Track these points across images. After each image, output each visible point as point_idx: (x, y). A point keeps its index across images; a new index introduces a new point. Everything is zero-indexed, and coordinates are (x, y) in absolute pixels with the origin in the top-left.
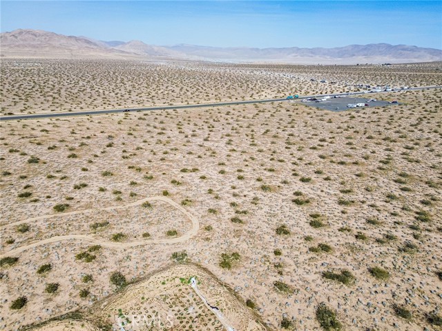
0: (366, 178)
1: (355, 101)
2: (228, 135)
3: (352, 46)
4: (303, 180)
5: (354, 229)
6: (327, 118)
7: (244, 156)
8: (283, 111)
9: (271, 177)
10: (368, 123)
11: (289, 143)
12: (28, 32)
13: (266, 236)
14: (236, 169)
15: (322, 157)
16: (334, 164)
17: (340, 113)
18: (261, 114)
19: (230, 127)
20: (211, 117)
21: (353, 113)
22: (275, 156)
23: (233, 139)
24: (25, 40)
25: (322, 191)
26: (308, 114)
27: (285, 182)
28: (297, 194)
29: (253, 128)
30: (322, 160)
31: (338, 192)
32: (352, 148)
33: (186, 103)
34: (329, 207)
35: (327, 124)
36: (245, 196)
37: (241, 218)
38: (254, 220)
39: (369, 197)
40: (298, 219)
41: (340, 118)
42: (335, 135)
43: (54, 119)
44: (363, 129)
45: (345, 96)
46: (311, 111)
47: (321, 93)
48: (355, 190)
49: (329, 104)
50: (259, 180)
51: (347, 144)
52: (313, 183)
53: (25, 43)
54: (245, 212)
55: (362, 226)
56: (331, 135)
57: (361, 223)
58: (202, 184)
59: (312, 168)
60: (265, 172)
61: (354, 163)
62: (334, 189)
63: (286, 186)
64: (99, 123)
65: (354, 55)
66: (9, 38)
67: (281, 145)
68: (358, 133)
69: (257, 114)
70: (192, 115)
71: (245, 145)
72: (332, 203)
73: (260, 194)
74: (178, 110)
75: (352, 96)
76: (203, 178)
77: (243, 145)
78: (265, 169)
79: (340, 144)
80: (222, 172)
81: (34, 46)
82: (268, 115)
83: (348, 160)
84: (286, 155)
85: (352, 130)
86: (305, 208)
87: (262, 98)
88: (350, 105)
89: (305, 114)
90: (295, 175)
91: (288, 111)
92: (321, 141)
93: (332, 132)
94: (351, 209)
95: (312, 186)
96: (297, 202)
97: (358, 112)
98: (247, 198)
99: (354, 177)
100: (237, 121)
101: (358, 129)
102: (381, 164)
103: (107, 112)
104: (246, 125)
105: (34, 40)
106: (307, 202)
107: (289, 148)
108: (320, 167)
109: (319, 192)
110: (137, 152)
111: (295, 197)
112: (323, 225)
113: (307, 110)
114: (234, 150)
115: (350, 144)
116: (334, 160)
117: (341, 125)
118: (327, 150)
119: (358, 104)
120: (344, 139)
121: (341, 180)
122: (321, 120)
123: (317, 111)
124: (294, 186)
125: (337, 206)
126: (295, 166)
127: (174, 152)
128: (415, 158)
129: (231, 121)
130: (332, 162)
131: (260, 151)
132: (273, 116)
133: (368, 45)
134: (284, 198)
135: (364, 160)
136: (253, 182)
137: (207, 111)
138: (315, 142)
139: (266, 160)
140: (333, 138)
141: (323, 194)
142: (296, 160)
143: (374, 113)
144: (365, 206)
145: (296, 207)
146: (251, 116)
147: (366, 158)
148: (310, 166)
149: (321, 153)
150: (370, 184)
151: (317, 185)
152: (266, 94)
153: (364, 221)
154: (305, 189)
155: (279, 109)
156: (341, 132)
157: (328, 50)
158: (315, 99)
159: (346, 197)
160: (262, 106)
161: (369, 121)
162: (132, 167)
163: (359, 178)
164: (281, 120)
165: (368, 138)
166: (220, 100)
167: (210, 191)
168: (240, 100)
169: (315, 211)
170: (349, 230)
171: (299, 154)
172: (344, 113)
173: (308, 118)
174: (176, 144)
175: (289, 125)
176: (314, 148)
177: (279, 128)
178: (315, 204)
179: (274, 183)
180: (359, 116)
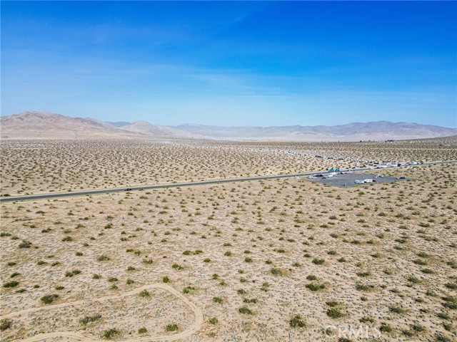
0: (383, 259)
1: (362, 177)
2: (234, 213)
3: (354, 124)
4: (316, 262)
5: (377, 319)
6: (335, 195)
7: (252, 236)
8: (290, 188)
9: (281, 259)
10: (378, 199)
11: (298, 221)
12: (35, 114)
13: (279, 330)
14: (243, 250)
15: (333, 236)
16: (348, 244)
17: (348, 189)
18: (267, 190)
19: (236, 204)
20: (216, 194)
21: (362, 190)
22: (284, 235)
23: (239, 217)
24: (31, 122)
25: (337, 274)
26: (316, 190)
27: (297, 265)
28: (310, 278)
29: (259, 205)
30: (334, 239)
31: (355, 276)
32: (364, 226)
33: (190, 180)
34: (346, 294)
35: (336, 201)
36: (254, 282)
37: (250, 308)
38: (265, 309)
39: (389, 280)
40: (313, 308)
41: (348, 194)
42: (345, 212)
43: (52, 200)
44: (373, 205)
45: (351, 172)
46: (318, 187)
47: (327, 169)
48: (373, 272)
49: (336, 181)
50: (268, 262)
51: (359, 221)
52: (327, 265)
53: (30, 125)
54: (254, 301)
55: (385, 315)
56: (341, 213)
57: (384, 312)
58: (207, 268)
59: (325, 249)
60: (275, 253)
61: (368, 242)
62: (350, 272)
63: (298, 269)
64: (99, 203)
65: (356, 132)
66: (15, 120)
67: (289, 224)
68: (369, 209)
69: (263, 191)
70: (196, 193)
71: (252, 223)
72: (349, 287)
73: (270, 279)
74: (181, 187)
75: (358, 172)
76: (207, 261)
77: (250, 223)
78: (275, 250)
79: (351, 222)
80: (228, 254)
81: (39, 128)
82: (274, 191)
83: (362, 239)
84: (295, 234)
85: (362, 206)
86: (321, 294)
87: (268, 174)
88: (358, 181)
89: (312, 191)
90: (307, 256)
91: (295, 187)
92: (331, 218)
93: (341, 210)
94: (371, 296)
95: (326, 268)
96: (311, 288)
97: (366, 188)
98: (256, 284)
99: (371, 258)
100: (243, 198)
101: (368, 206)
102: (397, 244)
103: (107, 192)
104: (252, 202)
105: (40, 122)
106: (322, 287)
107: (299, 226)
108: (333, 247)
109: (334, 276)
110: (137, 233)
111: (309, 282)
112: (343, 315)
113: (314, 186)
114: (240, 229)
115: (361, 221)
116: (347, 239)
117: (351, 202)
118: (339, 228)
119: (365, 180)
120: (355, 216)
121: (356, 262)
122: (329, 196)
123: (324, 188)
124: (306, 269)
125: (355, 291)
126: (307, 247)
127: (176, 232)
128: (432, 236)
129: (236, 198)
130: (345, 241)
131: (268, 230)
132: (280, 193)
133: (369, 123)
134: (297, 283)
135: (378, 239)
136: (262, 265)
137: (211, 188)
138: (325, 220)
139: (275, 240)
140: (344, 215)
141: (339, 278)
142: (306, 239)
143: (383, 189)
144: (386, 291)
145: (310, 294)
146: (257, 193)
147: (381, 237)
148: (322, 246)
149: (332, 231)
150: (388, 266)
151: (332, 267)
152: (271, 171)
153: (387, 309)
154: (319, 272)
155: (285, 185)
156: (352, 209)
157: (331, 127)
158: (321, 176)
159: (365, 281)
160: (267, 183)
161: (379, 197)
162: (131, 251)
163: (376, 259)
164: (288, 196)
165: (380, 215)
166: (225, 177)
167: (215, 277)
168: (245, 177)
169: (332, 298)
170: (371, 321)
171: (310, 233)
172: (352, 189)
173: (315, 194)
174: (179, 224)
175: (297, 202)
176: (325, 227)
177: (286, 205)
178: (331, 289)
179: (284, 266)
180: (368, 192)
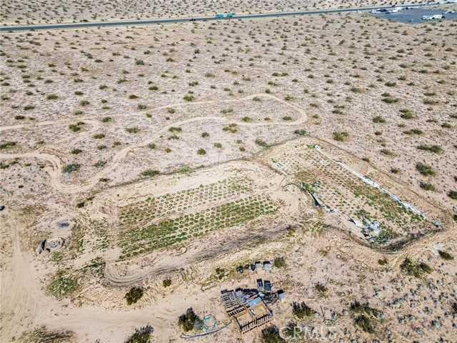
0: (447, 85)
1: (430, 12)
2: (304, 45)
4: (388, 85)
5: (440, 121)
6: (401, 30)
7: (327, 64)
8: (353, 22)
9: (358, 82)
10: (446, 35)
11: (368, 54)
13: (365, 123)
14: (323, 75)
15: (402, 66)
16: (416, 73)
17: (414, 25)
18: (330, 25)
19: (303, 37)
20: (280, 27)
21: (429, 26)
22: (356, 64)
23: (310, 48)
25: (408, 94)
26: (381, 26)
27: (372, 86)
28: (385, 95)
29: (327, 38)
30: (403, 69)
31: (422, 95)
32: (431, 60)
33: (248, 12)
34: (415, 103)
35: (402, 36)
36: (338, 96)
37: (341, 111)
38: (351, 112)
39: (451, 99)
40: (391, 113)
41: (415, 30)
42: (412, 47)
43: (130, 27)
44: (440, 42)
45: (418, 7)
46: (383, 22)
47: (391, 4)
48: (438, 93)
49: (401, 16)
50: (347, 84)
51: (426, 55)
52: (398, 87)
54: (343, 107)
55: (446, 119)
56: (408, 47)
58: (296, 86)
59: (394, 76)
60: (351, 78)
61: (434, 72)
62: (419, 92)
63: (373, 89)
64: (174, 31)
67: (359, 55)
68: (436, 45)
69: (327, 25)
70: (259, 25)
71: (324, 54)
72: (419, 103)
73: (351, 94)
74: (243, 19)
75: (426, 8)
76: (295, 81)
77: (322, 54)
78: (350, 75)
79: (419, 55)
80: (311, 77)
82: (339, 26)
83: (429, 69)
84: (367, 63)
85: (429, 42)
86: (394, 106)
87: (327, 8)
88: (425, 17)
89: (377, 26)
90: (380, 80)
91: (358, 22)
92: (399, 52)
93: (408, 44)
94: (435, 108)
95: (397, 90)
96: (386, 101)
97: (434, 24)
98: (340, 98)
99: (436, 84)
100: (308, 31)
101: (435, 42)
103: (176, 21)
104: (318, 35)
106: (396, 101)
107: (369, 58)
108: (403, 74)
109: (405, 95)
111: (384, 98)
112: (413, 118)
113: (378, 21)
114: (315, 59)
115: (429, 55)
116: (415, 69)
118: (407, 60)
119: (434, 16)
120: (422, 51)
121: (424, 86)
122: (395, 32)
123: (389, 23)
124: (381, 89)
125: (422, 105)
126: (378, 74)
127: (258, 59)
129: (301, 31)
130: (413, 70)
131: (341, 60)
132: (344, 27)
134: (374, 98)
135: (444, 70)
136: (341, 86)
137: (273, 21)
138: (394, 53)
139: (349, 68)
140: (411, 49)
141: (409, 96)
142: (377, 68)
143: (452, 25)
144: (448, 106)
145: (386, 105)
146: (321, 27)
147: (447, 68)
148: (392, 74)
149: (400, 62)
150: (452, 90)
151: (402, 89)
152: (330, 4)
153: (448, 116)
154: (392, 92)
155: (349, 20)
156: (419, 45)
158: (385, 10)
159: (430, 98)
160: (329, 17)
161: (447, 33)
163: (441, 85)
164: (353, 31)
165: (447, 50)
166: (282, 9)
167: (306, 91)
168: (303, 10)
169: (404, 107)
170: (435, 122)
171: (380, 63)
172: (419, 25)
173: (381, 29)
174: (256, 52)
175: (364, 37)
176: (394, 58)
177: (353, 39)
178: (402, 103)
179: (361, 87)
180: (436, 29)
